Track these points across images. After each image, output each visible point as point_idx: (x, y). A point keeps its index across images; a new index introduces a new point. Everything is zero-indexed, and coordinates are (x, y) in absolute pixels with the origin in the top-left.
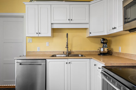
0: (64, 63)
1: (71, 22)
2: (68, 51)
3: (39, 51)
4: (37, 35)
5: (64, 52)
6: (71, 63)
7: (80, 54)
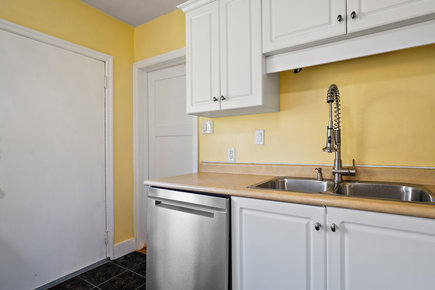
0: (308, 225)
1: (354, 26)
2: (340, 167)
3: (232, 160)
4: (215, 107)
5: (320, 170)
6: (345, 231)
7: (408, 185)
